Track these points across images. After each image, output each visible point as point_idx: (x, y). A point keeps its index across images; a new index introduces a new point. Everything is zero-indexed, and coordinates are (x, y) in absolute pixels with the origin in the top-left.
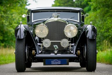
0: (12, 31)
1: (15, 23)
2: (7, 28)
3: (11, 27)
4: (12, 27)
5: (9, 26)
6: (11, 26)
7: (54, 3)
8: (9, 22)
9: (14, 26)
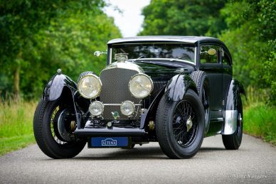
0: (69, 62)
1: (75, 46)
2: (59, 56)
3: (66, 54)
4: (69, 55)
5: (62, 53)
6: (67, 52)
7: (142, 30)
8: (63, 45)
9: (72, 52)
